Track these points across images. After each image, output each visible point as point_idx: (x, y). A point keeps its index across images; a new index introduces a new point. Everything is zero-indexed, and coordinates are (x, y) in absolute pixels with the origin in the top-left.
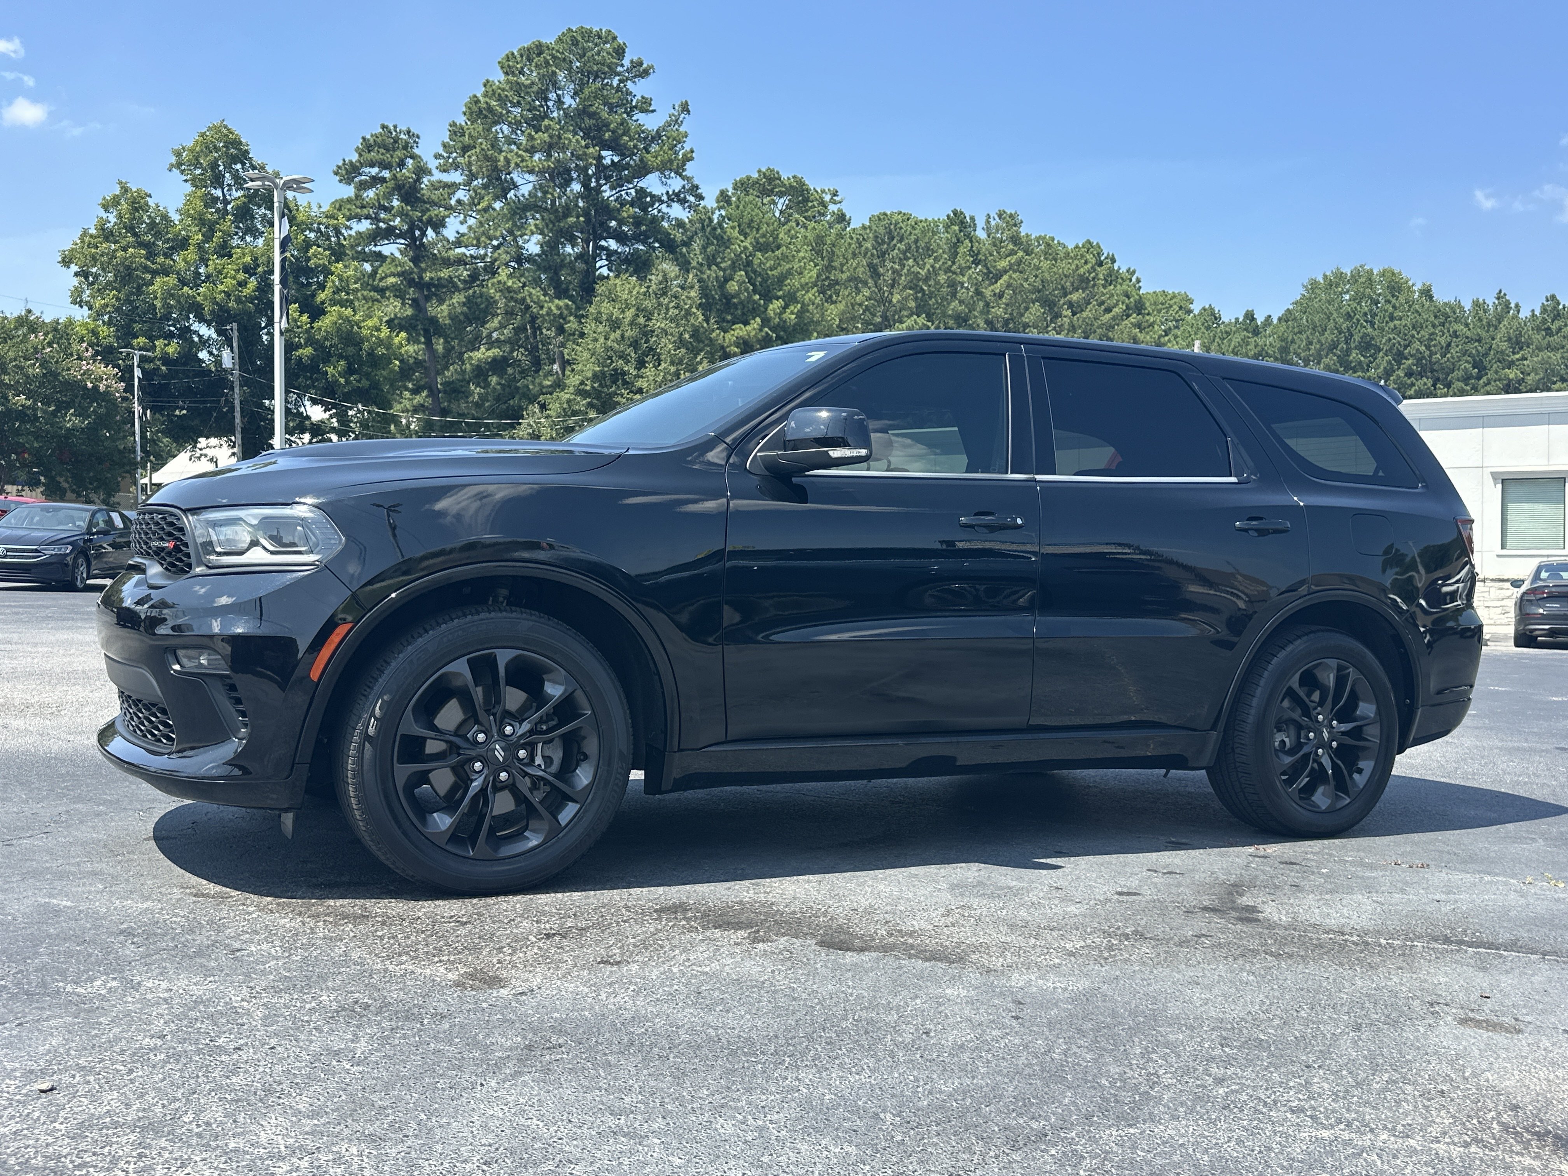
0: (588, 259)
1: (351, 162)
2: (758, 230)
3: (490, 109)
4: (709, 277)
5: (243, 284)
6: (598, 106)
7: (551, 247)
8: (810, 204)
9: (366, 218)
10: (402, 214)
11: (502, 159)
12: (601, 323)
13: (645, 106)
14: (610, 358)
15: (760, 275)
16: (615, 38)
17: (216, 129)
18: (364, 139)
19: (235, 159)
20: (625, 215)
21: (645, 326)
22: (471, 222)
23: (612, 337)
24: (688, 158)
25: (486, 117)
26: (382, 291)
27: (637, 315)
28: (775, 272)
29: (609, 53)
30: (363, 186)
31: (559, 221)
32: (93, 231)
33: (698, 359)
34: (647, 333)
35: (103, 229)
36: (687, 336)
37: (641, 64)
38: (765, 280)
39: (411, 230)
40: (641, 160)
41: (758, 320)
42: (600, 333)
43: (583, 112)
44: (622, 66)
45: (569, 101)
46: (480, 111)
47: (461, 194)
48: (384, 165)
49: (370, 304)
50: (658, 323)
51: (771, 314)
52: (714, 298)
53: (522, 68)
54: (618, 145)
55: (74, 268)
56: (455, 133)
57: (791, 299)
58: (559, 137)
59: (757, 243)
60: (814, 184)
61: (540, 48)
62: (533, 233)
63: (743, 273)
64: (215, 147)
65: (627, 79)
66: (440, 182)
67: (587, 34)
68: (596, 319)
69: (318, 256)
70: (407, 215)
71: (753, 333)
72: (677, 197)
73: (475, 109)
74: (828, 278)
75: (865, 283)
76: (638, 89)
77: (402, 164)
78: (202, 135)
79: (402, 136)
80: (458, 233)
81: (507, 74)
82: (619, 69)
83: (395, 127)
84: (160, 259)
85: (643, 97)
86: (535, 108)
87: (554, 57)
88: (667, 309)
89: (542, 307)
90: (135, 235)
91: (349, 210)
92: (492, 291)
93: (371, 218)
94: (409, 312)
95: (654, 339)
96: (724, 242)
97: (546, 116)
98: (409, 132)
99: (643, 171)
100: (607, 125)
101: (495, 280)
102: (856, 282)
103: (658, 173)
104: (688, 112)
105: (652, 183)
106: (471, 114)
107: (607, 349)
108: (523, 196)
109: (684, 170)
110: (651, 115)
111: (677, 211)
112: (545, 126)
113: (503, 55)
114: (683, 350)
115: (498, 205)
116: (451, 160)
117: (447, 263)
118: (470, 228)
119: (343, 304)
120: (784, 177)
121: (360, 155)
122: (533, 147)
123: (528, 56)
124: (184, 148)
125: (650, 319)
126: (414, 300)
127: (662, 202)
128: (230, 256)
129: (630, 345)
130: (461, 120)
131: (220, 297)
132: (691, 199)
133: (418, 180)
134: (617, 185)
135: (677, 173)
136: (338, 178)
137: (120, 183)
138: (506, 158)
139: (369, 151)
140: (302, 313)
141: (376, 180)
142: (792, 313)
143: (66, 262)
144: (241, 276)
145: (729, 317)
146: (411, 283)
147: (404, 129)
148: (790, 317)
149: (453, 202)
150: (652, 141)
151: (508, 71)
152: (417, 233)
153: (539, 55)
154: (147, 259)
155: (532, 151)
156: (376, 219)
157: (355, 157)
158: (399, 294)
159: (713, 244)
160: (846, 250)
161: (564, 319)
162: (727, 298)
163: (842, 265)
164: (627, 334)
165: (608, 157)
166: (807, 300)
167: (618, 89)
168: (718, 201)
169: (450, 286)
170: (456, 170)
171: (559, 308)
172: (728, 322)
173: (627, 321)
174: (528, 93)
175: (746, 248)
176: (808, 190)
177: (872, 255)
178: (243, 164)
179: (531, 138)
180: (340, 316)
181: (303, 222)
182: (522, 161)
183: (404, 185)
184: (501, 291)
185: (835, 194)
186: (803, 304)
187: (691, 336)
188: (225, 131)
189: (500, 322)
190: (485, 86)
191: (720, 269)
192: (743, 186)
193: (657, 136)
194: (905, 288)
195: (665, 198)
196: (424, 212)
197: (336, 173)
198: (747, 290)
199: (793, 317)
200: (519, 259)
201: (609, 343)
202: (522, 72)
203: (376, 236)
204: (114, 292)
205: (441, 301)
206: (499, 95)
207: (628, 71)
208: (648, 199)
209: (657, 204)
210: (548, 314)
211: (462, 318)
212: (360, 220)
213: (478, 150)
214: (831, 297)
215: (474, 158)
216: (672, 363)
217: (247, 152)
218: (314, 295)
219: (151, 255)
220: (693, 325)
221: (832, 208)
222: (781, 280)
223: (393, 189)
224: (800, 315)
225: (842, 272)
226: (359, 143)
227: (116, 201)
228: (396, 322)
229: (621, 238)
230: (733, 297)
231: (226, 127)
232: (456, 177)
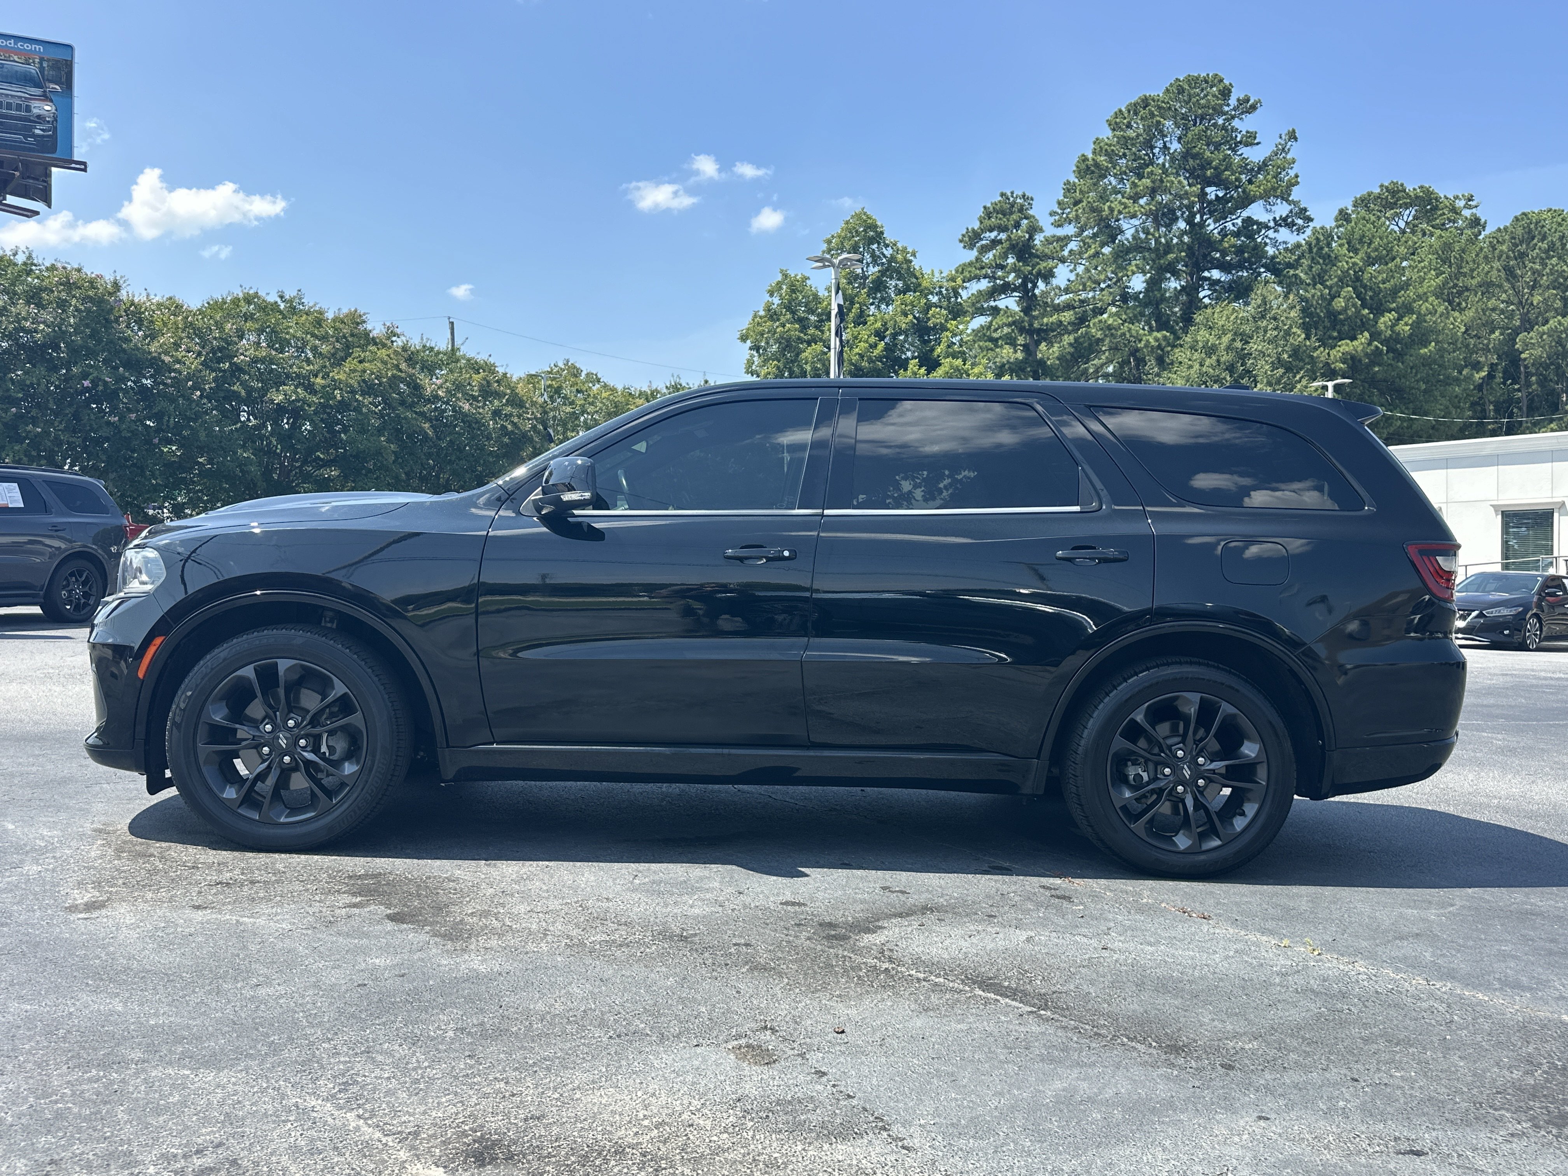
0: (1191, 290)
1: (973, 230)
2: (1370, 244)
3: (1097, 165)
4: (1313, 296)
5: (874, 346)
6: (1201, 147)
7: (1153, 284)
8: (1440, 212)
9: (985, 278)
10: (1015, 270)
11: (1106, 208)
12: (1196, 350)
13: (1250, 140)
14: (1205, 383)
15: (1371, 289)
16: (1221, 81)
17: (858, 216)
18: (985, 207)
19: (871, 241)
20: (1226, 245)
21: (1243, 349)
22: (1080, 269)
23: (1207, 364)
24: (1294, 183)
25: (1093, 172)
26: (994, 341)
27: (1234, 340)
28: (1387, 285)
29: (1214, 96)
30: (984, 250)
31: (1159, 259)
32: (762, 313)
33: (1297, 378)
34: (1243, 357)
35: (769, 310)
36: (1286, 356)
37: (1248, 100)
38: (1376, 294)
39: (1024, 284)
40: (1244, 191)
41: (1366, 334)
42: (1195, 360)
43: (1187, 154)
44: (1228, 105)
45: (1175, 146)
46: (1088, 168)
47: (1073, 245)
48: (1002, 229)
49: (985, 353)
50: (1254, 346)
51: (1382, 327)
52: (1319, 316)
53: (1129, 123)
54: (1220, 180)
55: (749, 343)
56: (1069, 190)
57: (1406, 309)
58: (1162, 181)
59: (1369, 257)
60: (1444, 190)
61: (1145, 102)
62: (1134, 273)
63: (1350, 289)
64: (857, 231)
65: (1233, 117)
66: (1054, 236)
67: (1193, 81)
68: (1192, 348)
69: (937, 316)
70: (1019, 270)
71: (1360, 348)
72: (1285, 222)
73: (1083, 166)
74: (1455, 286)
75: (1500, 286)
76: (1243, 125)
77: (1017, 225)
78: (847, 223)
79: (1018, 200)
80: (1069, 281)
81: (1114, 130)
82: (1226, 109)
83: (1012, 193)
84: (811, 331)
85: (1248, 132)
86: (1140, 158)
87: (1159, 108)
88: (1266, 332)
89: (1140, 341)
90: (793, 313)
91: (970, 272)
92: (1093, 331)
93: (989, 277)
94: (1020, 355)
95: (1251, 361)
96: (1331, 260)
97: (1152, 163)
98: (1024, 196)
99: (1246, 201)
100: (1209, 163)
101: (1096, 320)
102: (1487, 287)
103: (1261, 202)
104: (1296, 139)
105: (1257, 211)
106: (1079, 172)
107: (1202, 374)
108: (1127, 239)
109: (1289, 195)
110: (1255, 147)
111: (1285, 235)
112: (1148, 173)
113: (1112, 113)
114: (1281, 371)
115: (1107, 250)
116: (1064, 216)
117: (1058, 309)
118: (1077, 275)
119: (954, 356)
120: (1409, 188)
121: (981, 223)
122: (1136, 193)
123: (1135, 110)
124: (833, 236)
125: (1247, 343)
126: (1023, 346)
127: (1269, 228)
128: (865, 323)
129: (1227, 369)
130: (1073, 179)
131: (855, 358)
132: (1300, 222)
133: (1031, 238)
134: (1223, 217)
135: (1283, 199)
136: (962, 245)
137: (781, 272)
138: (1110, 207)
139: (989, 218)
140: (920, 366)
141: (995, 243)
142: (1406, 324)
143: (743, 338)
144: (873, 339)
145: (1335, 334)
146: (1022, 330)
147: (1020, 193)
148: (1404, 328)
149: (1066, 253)
150: (1258, 172)
151: (1114, 126)
152: (1030, 285)
153: (1144, 108)
154: (801, 332)
155: (1135, 198)
156: (993, 278)
157: (976, 226)
158: (1011, 341)
159: (1318, 263)
160: (1477, 255)
161: (1162, 350)
162: (1333, 315)
163: (1472, 270)
164: (1222, 359)
165: (1212, 192)
166: (1423, 310)
167: (1224, 128)
168: (1337, 220)
169: (1060, 329)
170: (1070, 224)
171: (1156, 339)
172: (1335, 338)
173: (1223, 347)
174: (1133, 145)
175: (1354, 264)
176: (1437, 199)
177: (1508, 257)
178: (879, 244)
179: (1134, 185)
180: (951, 367)
181: (926, 288)
182: (1125, 208)
183: (1018, 244)
184: (1101, 329)
185: (1470, 199)
186: (1419, 314)
187: (1289, 357)
188: (865, 218)
189: (1107, 358)
190: (1095, 143)
191: (1325, 287)
192: (1363, 202)
193: (1263, 167)
194: (1548, 288)
195: (1272, 224)
196: (1034, 267)
197: (961, 241)
198: (1354, 305)
199: (1408, 328)
200: (1125, 297)
201: (1204, 369)
202: (1129, 126)
203: (994, 292)
204: (775, 362)
205: (1050, 344)
206: (1106, 150)
207: (1234, 109)
208: (1255, 227)
209: (1263, 231)
210: (1146, 346)
211: (1069, 357)
212: (979, 279)
213: (1084, 204)
214: (1459, 304)
215: (1080, 211)
216: (1269, 384)
217: (882, 233)
218: (932, 350)
219: (804, 328)
220: (1292, 344)
221: (1467, 213)
222: (1395, 292)
223: (1008, 249)
224: (1416, 325)
225: (1473, 278)
226: (981, 212)
227: (779, 285)
228: (1007, 366)
229: (1224, 267)
230: (1340, 313)
231: (865, 214)
232: (1070, 230)
